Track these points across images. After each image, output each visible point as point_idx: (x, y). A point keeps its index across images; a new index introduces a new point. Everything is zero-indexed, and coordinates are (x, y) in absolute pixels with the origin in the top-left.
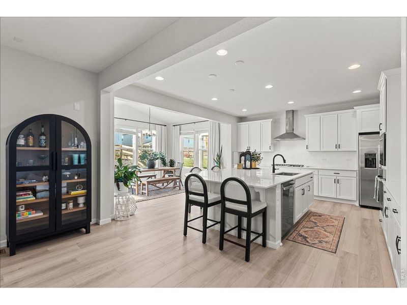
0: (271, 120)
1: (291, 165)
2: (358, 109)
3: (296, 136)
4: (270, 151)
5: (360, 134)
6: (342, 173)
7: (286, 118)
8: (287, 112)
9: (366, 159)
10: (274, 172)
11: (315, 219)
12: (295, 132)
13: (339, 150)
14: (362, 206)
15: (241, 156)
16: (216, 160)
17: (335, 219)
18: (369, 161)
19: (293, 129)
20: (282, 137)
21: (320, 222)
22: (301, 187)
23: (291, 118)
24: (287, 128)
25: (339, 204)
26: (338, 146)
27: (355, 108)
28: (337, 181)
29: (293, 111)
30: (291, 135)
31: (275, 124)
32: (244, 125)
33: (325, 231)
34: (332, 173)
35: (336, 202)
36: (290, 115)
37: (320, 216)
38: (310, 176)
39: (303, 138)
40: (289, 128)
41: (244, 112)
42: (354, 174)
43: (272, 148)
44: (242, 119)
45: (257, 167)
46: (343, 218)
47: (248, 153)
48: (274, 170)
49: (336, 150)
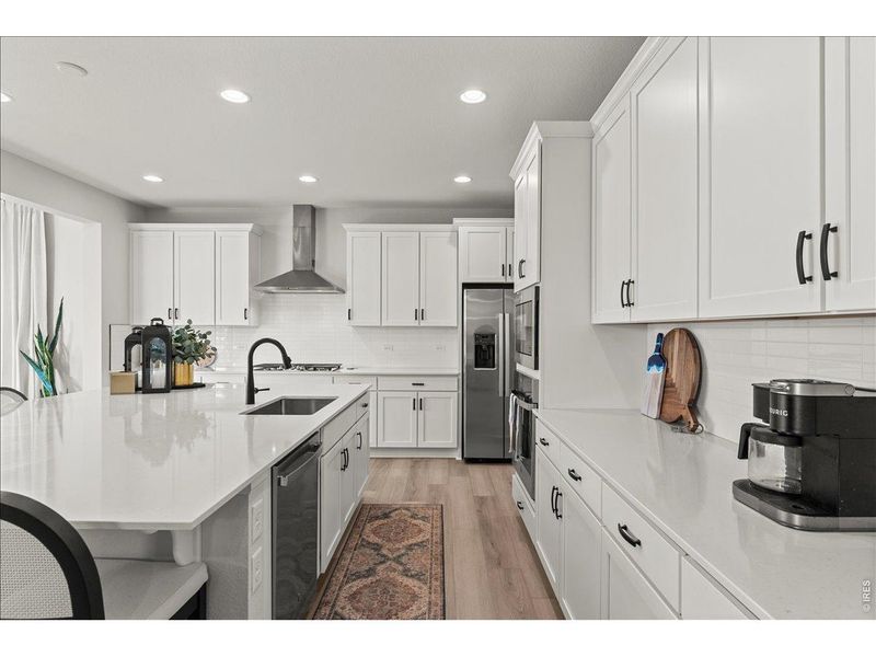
0: (249, 226)
1: (307, 367)
2: (462, 225)
3: (321, 283)
4: (246, 323)
5: (466, 286)
6: (429, 384)
7: (295, 226)
8: (298, 208)
9: (476, 347)
10: (251, 400)
11: (374, 532)
12: (317, 271)
13: (423, 323)
14: (470, 461)
15: (129, 343)
16: (32, 355)
17: (423, 518)
18: (483, 350)
19: (313, 261)
20: (284, 282)
21: (389, 540)
22: (340, 447)
23: (308, 231)
24: (298, 255)
25: (422, 463)
26: (419, 314)
27: (456, 220)
28: (418, 405)
29: (313, 210)
30: (307, 278)
31: (262, 239)
32: (152, 231)
33: (406, 573)
34: (407, 383)
35: (418, 460)
36: (307, 222)
37: (386, 516)
38: (362, 401)
39: (338, 289)
40: (302, 257)
41: (151, 184)
42: (454, 384)
43: (251, 314)
44: (147, 212)
45: (196, 379)
46: (439, 507)
47: (159, 330)
48: (252, 391)
49: (416, 323)
